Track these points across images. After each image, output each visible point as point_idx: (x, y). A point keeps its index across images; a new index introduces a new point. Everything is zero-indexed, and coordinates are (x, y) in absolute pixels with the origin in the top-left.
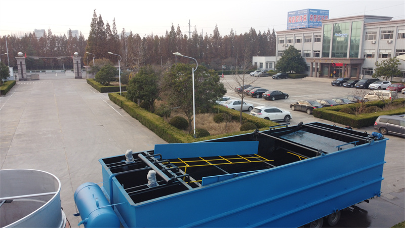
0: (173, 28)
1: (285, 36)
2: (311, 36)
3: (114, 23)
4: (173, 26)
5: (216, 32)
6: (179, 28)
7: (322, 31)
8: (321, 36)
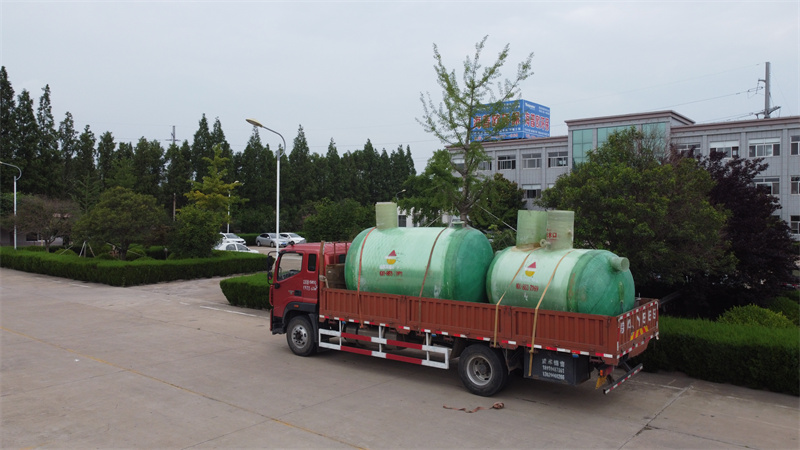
0: (204, 123)
2: (539, 155)
3: (46, 97)
4: (204, 120)
5: (301, 144)
6: (218, 124)
7: (570, 144)
8: (566, 153)
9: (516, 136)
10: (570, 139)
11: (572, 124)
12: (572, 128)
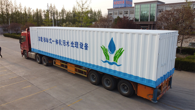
0: (51, 5)
1: (113, 11)
2: (127, 11)
6: (54, 5)
7: (135, 9)
8: (134, 11)
9: (123, 6)
10: (135, 7)
11: (135, 4)
12: (135, 5)
